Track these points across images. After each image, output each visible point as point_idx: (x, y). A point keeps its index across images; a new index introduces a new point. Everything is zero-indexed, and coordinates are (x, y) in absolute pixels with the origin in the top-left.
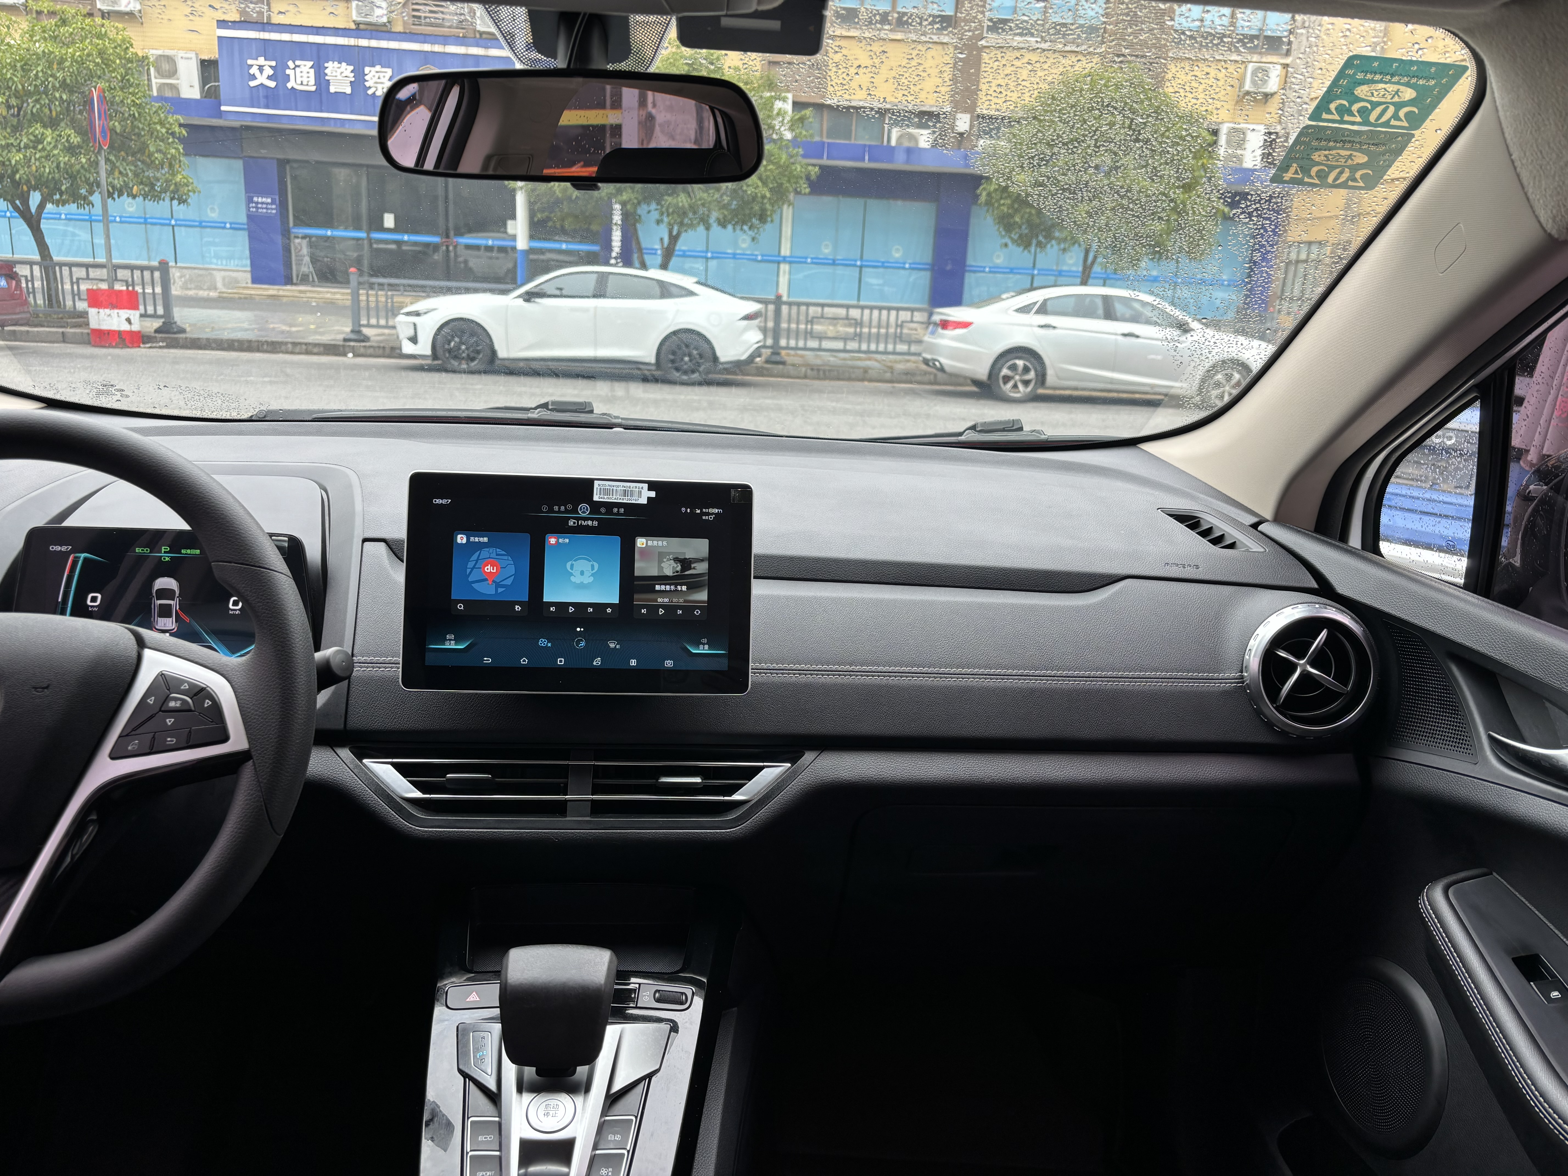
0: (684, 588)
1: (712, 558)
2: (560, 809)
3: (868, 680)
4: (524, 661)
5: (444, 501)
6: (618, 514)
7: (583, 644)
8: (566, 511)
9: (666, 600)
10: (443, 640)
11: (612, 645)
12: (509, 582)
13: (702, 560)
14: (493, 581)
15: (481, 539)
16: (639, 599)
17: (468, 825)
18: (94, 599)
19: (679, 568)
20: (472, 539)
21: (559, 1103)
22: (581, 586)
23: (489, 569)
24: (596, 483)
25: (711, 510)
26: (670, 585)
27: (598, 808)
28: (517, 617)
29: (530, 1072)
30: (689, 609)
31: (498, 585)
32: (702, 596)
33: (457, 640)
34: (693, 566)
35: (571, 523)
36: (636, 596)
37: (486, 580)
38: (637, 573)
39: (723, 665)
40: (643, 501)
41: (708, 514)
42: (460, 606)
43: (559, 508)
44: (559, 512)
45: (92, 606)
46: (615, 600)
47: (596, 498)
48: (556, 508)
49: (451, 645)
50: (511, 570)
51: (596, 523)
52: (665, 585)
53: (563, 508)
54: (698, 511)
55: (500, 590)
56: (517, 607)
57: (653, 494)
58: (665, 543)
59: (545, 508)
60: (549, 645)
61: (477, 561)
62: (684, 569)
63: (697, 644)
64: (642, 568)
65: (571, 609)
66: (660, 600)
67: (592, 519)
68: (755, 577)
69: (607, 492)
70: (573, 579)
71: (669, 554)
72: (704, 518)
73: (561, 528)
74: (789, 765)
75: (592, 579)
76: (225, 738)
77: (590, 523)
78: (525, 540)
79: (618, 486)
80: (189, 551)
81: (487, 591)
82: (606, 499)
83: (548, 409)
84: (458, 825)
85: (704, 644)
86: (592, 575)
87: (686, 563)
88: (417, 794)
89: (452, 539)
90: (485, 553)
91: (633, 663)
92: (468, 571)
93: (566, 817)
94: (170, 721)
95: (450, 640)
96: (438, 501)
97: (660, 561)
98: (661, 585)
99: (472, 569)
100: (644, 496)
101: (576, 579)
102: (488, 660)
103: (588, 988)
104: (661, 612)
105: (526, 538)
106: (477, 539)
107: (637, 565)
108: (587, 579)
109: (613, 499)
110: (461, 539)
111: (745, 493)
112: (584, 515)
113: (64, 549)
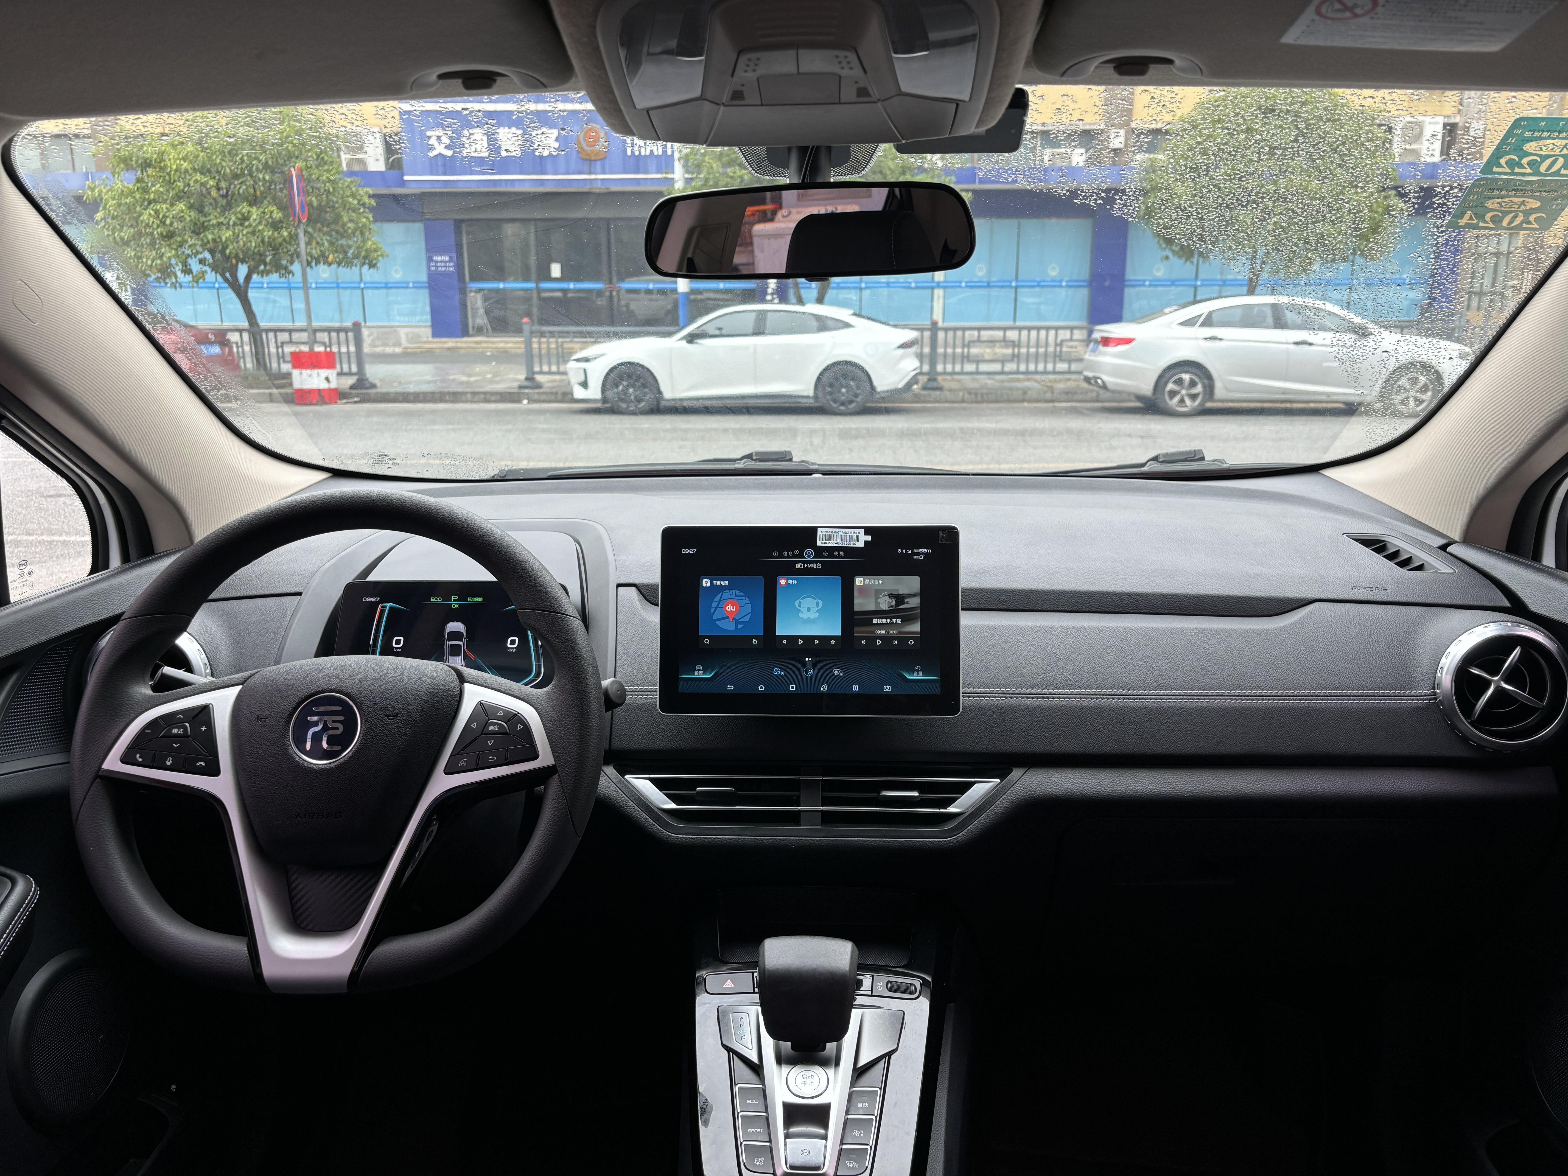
0: (899, 621)
1: (924, 592)
2: (794, 819)
3: (1067, 702)
4: (761, 688)
5: (691, 551)
6: (839, 557)
7: (811, 672)
8: (794, 556)
9: (883, 632)
10: (693, 671)
11: (837, 673)
12: (746, 619)
13: (914, 596)
14: (734, 619)
15: (723, 583)
16: (859, 632)
17: (715, 832)
18: (398, 642)
19: (894, 603)
20: (715, 583)
21: (813, 1074)
22: (809, 621)
23: (729, 608)
24: (819, 530)
25: (921, 551)
26: (886, 618)
27: (828, 818)
28: (755, 650)
29: (786, 1045)
30: (903, 639)
31: (738, 622)
32: (916, 627)
33: (705, 671)
34: (906, 600)
35: (798, 566)
36: (856, 629)
37: (728, 618)
38: (856, 609)
39: (937, 690)
40: (861, 544)
41: (919, 554)
42: (707, 641)
43: (788, 554)
44: (788, 557)
45: (397, 647)
46: (838, 632)
47: (819, 543)
48: (785, 554)
49: (700, 675)
50: (748, 608)
51: (819, 566)
52: (882, 618)
53: (791, 553)
54: (910, 552)
55: (740, 626)
56: (754, 640)
57: (869, 538)
58: (880, 581)
59: (776, 553)
60: (782, 673)
61: (719, 602)
62: (897, 604)
63: (912, 671)
64: (861, 604)
65: (800, 642)
66: (878, 632)
67: (816, 562)
68: (963, 609)
69: (829, 537)
70: (801, 615)
71: (884, 590)
72: (915, 557)
73: (790, 570)
74: (999, 780)
75: (817, 614)
76: (535, 756)
77: (814, 565)
78: (759, 582)
79: (838, 532)
80: (474, 599)
81: (728, 627)
82: (828, 544)
83: (752, 459)
84: (707, 832)
85: (918, 671)
86: (818, 611)
87: (899, 599)
88: (672, 805)
89: (699, 583)
90: (726, 594)
91: (855, 688)
92: (713, 610)
93: (800, 825)
94: (490, 743)
95: (699, 670)
96: (686, 551)
97: (877, 598)
98: (878, 618)
99: (716, 608)
100: (861, 540)
101: (804, 615)
102: (731, 688)
103: (835, 974)
104: (879, 642)
105: (760, 580)
106: (719, 583)
107: (857, 601)
108: (813, 615)
109: (834, 543)
110: (706, 583)
111: (952, 534)
112: (809, 559)
113: (374, 599)
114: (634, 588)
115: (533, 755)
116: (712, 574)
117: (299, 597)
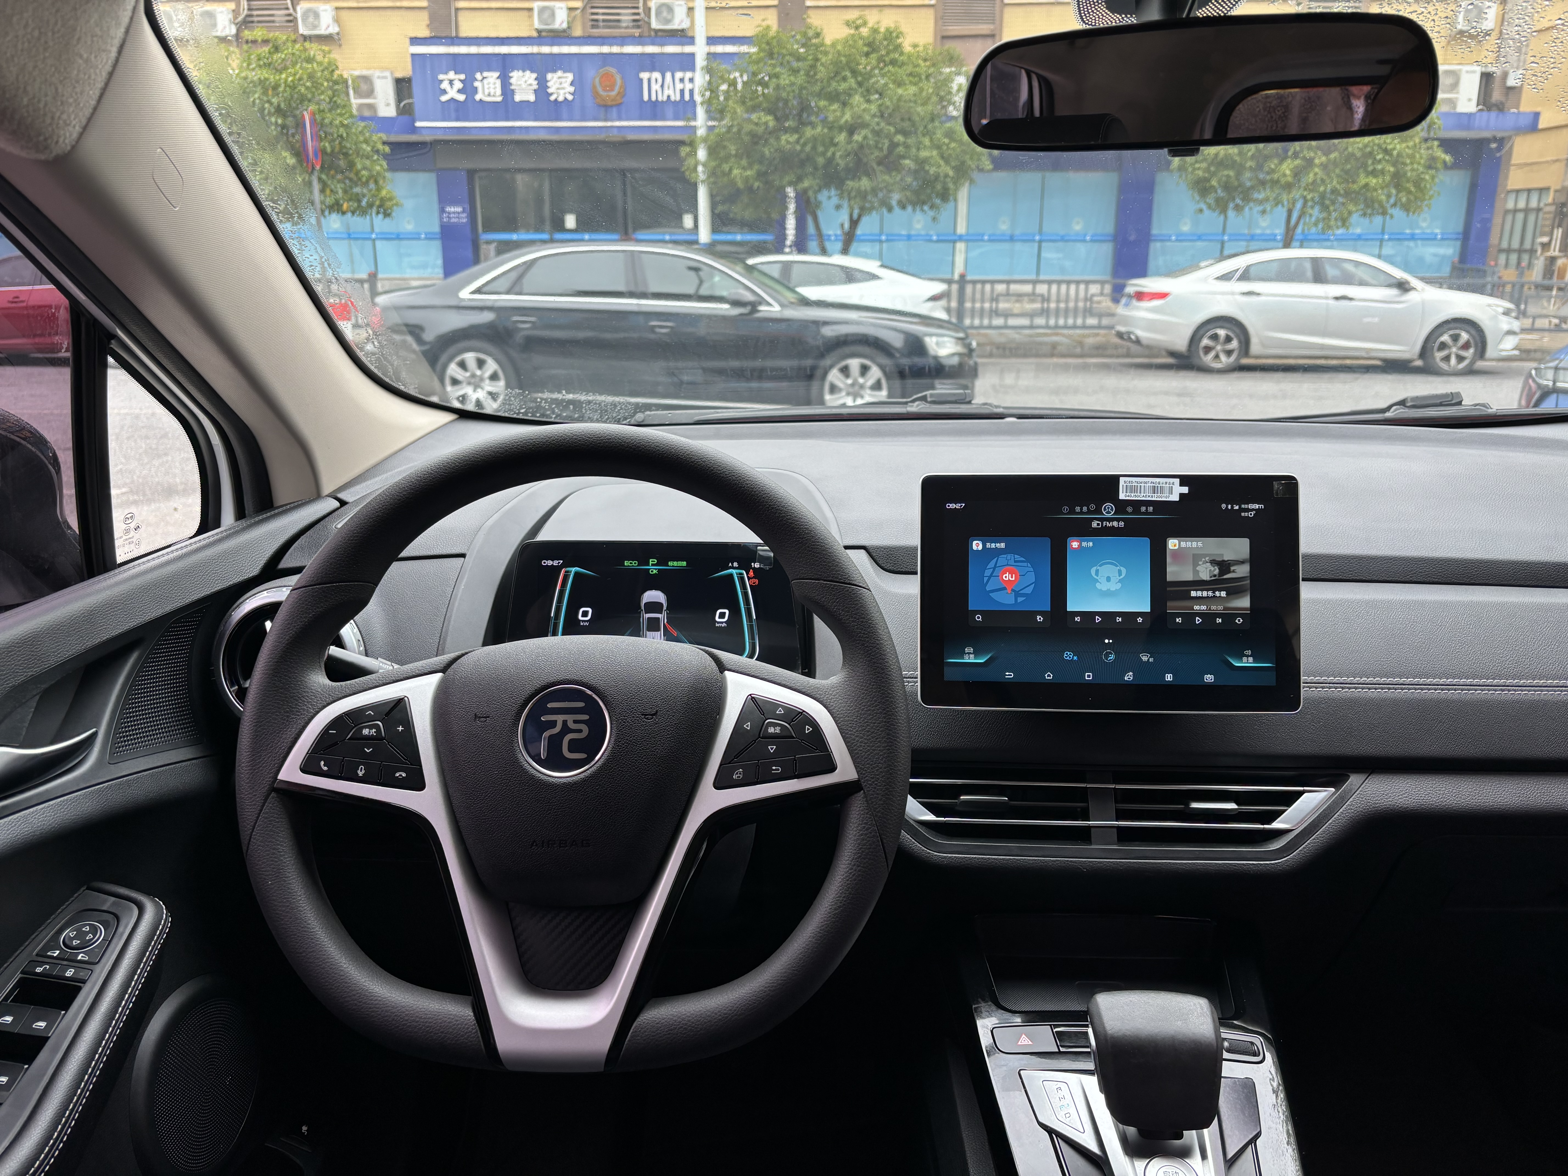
0: (1223, 594)
1: (1255, 559)
2: (1083, 835)
3: (1418, 693)
4: (1049, 676)
5: (958, 506)
6: (1147, 513)
7: (1112, 657)
8: (1089, 512)
9: (1204, 608)
10: (962, 654)
11: (1145, 659)
12: (1029, 590)
13: (1242, 562)
14: (1013, 590)
15: (998, 545)
16: (1173, 606)
18: (586, 614)
19: (1217, 572)
20: (988, 545)
22: (1108, 594)
23: (1007, 577)
24: (1122, 480)
25: (1251, 506)
26: (1208, 590)
27: (1125, 836)
28: (1039, 630)
30: (1229, 617)
31: (1017, 594)
32: (1244, 602)
33: (976, 654)
34: (1232, 568)
35: (1094, 524)
36: (1169, 604)
37: (1005, 589)
38: (1169, 578)
39: (1270, 680)
40: (1175, 498)
41: (1248, 510)
42: (979, 618)
43: (1081, 509)
44: (1082, 513)
45: (583, 621)
46: (1147, 609)
47: (1122, 496)
48: (1078, 509)
49: (970, 659)
50: (1031, 577)
51: (1122, 524)
52: (1202, 590)
53: (1085, 509)
54: (1236, 507)
55: (1020, 599)
56: (1038, 617)
57: (1185, 490)
58: (1200, 544)
59: (1066, 509)
60: (1075, 658)
61: (994, 568)
62: (1222, 573)
63: (1240, 656)
64: (1175, 572)
65: (1098, 619)
66: (1196, 607)
67: (1118, 520)
68: (1304, 580)
69: (1133, 489)
70: (1098, 585)
71: (1205, 556)
72: (1243, 514)
73: (1083, 530)
74: (1333, 790)
75: (1119, 585)
77: (1115, 524)
78: (1044, 545)
79: (1146, 483)
80: (675, 564)
81: (1006, 600)
82: (1133, 497)
83: (926, 401)
84: (977, 851)
85: (1248, 656)
86: (1120, 581)
87: (1224, 566)
88: (930, 817)
89: (967, 546)
90: (1002, 559)
91: (1169, 677)
92: (986, 579)
93: (1090, 843)
94: (772, 748)
95: (969, 653)
96: (952, 506)
97: (1195, 564)
98: (1196, 590)
99: (990, 577)
100: (1175, 492)
101: (1103, 586)
102: (1009, 675)
104: (1198, 620)
105: (1046, 543)
106: (993, 545)
107: (1170, 569)
108: (1114, 586)
109: (1141, 497)
110: (977, 545)
111: (1290, 484)
112: (1109, 516)
113: (555, 563)
114: (863, 551)
115: (831, 768)
116: (985, 534)
117: (462, 559)
